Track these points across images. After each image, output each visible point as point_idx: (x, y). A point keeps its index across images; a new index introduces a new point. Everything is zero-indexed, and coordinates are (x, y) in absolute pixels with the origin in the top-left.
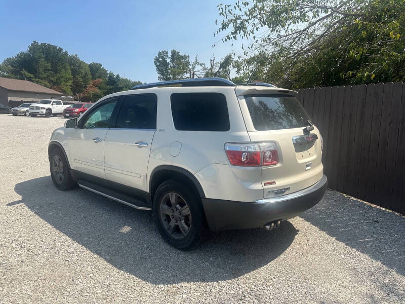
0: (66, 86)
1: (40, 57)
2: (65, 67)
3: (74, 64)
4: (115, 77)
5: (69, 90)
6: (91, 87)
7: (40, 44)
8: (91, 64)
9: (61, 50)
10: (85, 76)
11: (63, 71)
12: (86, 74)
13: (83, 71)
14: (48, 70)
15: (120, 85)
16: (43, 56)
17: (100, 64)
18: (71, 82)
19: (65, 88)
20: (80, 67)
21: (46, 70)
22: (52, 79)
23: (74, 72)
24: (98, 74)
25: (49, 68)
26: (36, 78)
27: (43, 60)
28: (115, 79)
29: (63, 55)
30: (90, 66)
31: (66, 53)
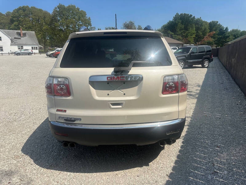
0: (191, 38)
1: (179, 22)
2: (192, 26)
3: (198, 24)
4: (224, 29)
5: (192, 40)
6: (207, 38)
7: (180, 14)
8: (210, 22)
9: (191, 16)
10: (204, 31)
11: (191, 29)
12: (205, 29)
13: (203, 28)
14: (182, 29)
15: (227, 35)
16: (180, 21)
17: (217, 21)
18: (194, 35)
19: (190, 39)
20: (201, 25)
21: (181, 29)
22: (183, 34)
23: (198, 29)
24: (214, 29)
25: (183, 28)
26: (175, 34)
27: (180, 23)
28: (224, 30)
29: (192, 19)
30: (210, 24)
31: (194, 17)
